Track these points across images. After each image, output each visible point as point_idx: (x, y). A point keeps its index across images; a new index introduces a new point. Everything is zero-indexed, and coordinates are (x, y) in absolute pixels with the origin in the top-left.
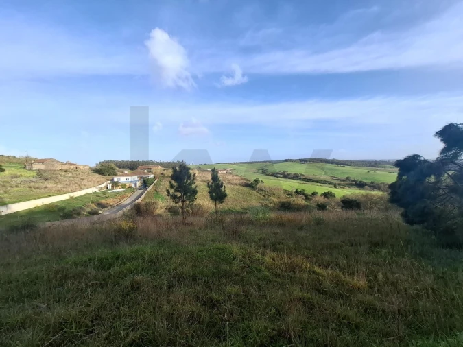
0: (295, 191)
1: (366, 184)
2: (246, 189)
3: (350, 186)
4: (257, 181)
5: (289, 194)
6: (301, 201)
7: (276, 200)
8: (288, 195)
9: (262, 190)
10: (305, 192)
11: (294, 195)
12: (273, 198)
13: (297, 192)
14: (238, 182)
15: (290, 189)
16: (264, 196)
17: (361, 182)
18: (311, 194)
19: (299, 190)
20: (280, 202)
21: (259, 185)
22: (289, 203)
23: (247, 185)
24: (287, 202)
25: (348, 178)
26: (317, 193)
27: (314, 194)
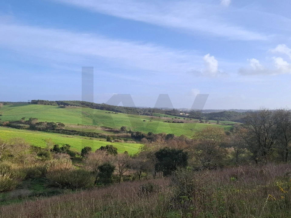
0: (52, 147)
1: (143, 136)
3: (126, 139)
5: (43, 154)
7: (14, 166)
8: (40, 155)
10: (71, 149)
11: (51, 155)
12: (9, 164)
13: (56, 149)
15: (43, 145)
17: (137, 133)
18: (80, 151)
19: (60, 146)
20: (23, 171)
22: (44, 172)
24: (39, 169)
25: (123, 129)
26: (90, 149)
27: (85, 151)
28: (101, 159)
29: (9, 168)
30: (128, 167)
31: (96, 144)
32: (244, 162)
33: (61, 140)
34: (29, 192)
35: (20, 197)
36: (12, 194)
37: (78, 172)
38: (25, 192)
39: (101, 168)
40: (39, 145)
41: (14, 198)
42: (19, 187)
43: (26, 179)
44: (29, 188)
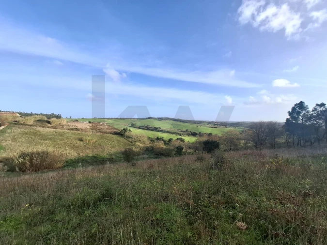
0: (156, 138)
1: (197, 134)
2: (115, 137)
3: (189, 135)
4: (125, 130)
5: (152, 140)
6: (161, 145)
7: (141, 145)
8: (151, 141)
9: (130, 137)
10: (164, 139)
11: (156, 141)
12: (139, 144)
13: (158, 139)
14: (108, 131)
15: (152, 137)
16: (131, 142)
17: (194, 132)
18: (168, 140)
19: (159, 137)
20: (145, 147)
21: (127, 133)
22: (153, 148)
23: (116, 133)
24: (151, 146)
25: (187, 130)
26: (172, 139)
27: (170, 140)
28: (178, 144)
29: (139, 145)
30: (190, 148)
31: (174, 137)
32: (250, 148)
33: (160, 135)
34: (147, 156)
35: (144, 158)
36: (140, 156)
37: (167, 149)
38: (146, 156)
39: (177, 148)
40: (151, 137)
41: (141, 158)
42: (143, 154)
43: (146, 151)
44: (147, 155)
